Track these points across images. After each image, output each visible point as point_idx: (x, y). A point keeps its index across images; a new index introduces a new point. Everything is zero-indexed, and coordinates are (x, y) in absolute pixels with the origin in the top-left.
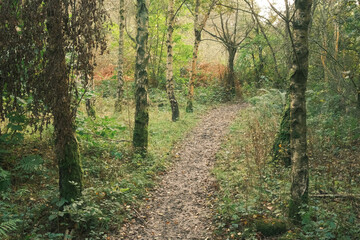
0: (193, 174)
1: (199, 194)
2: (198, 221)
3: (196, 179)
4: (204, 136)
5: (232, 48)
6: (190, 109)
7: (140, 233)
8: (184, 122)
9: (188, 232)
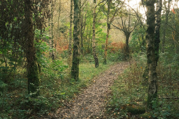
0: (101, 89)
1: (102, 97)
2: (98, 108)
3: (102, 91)
4: (111, 74)
5: (127, 34)
6: (105, 62)
7: (67, 112)
8: (101, 68)
9: (92, 113)
